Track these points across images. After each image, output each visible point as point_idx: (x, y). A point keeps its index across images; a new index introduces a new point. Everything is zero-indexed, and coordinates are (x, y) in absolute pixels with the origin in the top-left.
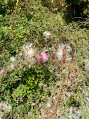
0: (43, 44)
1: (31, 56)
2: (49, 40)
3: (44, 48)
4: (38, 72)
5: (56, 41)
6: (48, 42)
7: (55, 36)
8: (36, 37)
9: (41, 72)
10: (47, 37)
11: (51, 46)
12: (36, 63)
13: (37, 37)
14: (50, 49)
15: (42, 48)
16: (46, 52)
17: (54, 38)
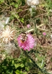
0: (25, 18)
1: (7, 40)
2: (36, 12)
3: (28, 26)
4: (17, 66)
5: (47, 14)
6: (34, 15)
7: (46, 5)
8: (14, 7)
9: (22, 66)
10: (33, 7)
11: (38, 23)
12: (14, 52)
13: (17, 6)
14: (38, 27)
15: (24, 25)
16: (32, 33)
17: (44, 8)
